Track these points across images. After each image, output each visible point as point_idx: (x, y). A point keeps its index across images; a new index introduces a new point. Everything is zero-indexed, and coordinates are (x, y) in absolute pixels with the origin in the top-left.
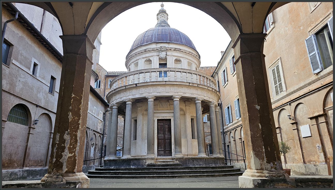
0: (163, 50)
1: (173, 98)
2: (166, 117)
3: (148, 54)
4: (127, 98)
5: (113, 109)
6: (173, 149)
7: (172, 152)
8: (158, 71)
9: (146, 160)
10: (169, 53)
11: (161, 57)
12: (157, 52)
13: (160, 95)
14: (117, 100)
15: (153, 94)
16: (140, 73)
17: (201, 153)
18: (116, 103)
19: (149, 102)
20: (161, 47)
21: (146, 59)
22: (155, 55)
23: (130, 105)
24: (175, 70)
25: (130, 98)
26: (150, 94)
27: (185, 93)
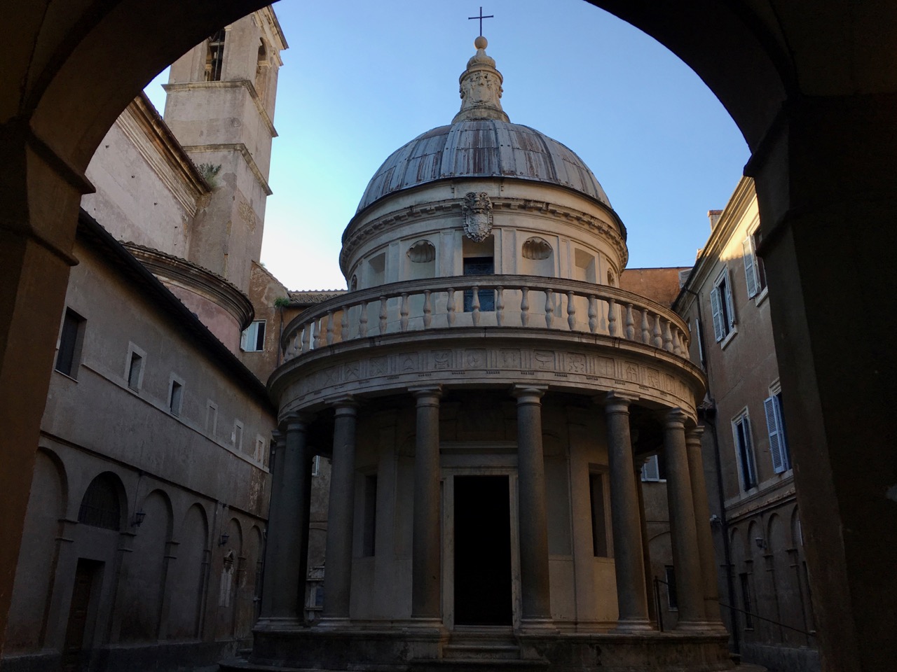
0: (477, 207)
1: (515, 392)
2: (490, 469)
3: (423, 224)
4: (337, 391)
5: (289, 435)
6: (516, 599)
7: (513, 609)
8: (456, 289)
9: (409, 643)
10: (500, 219)
11: (470, 234)
12: (454, 215)
13: (465, 382)
14: (305, 401)
15: (435, 376)
16: (388, 296)
17: (629, 619)
18: (298, 412)
19: (420, 411)
20: (469, 195)
21: (414, 241)
22: (449, 227)
23: (348, 419)
24: (523, 284)
25: (349, 392)
26: (426, 379)
27: (565, 374)
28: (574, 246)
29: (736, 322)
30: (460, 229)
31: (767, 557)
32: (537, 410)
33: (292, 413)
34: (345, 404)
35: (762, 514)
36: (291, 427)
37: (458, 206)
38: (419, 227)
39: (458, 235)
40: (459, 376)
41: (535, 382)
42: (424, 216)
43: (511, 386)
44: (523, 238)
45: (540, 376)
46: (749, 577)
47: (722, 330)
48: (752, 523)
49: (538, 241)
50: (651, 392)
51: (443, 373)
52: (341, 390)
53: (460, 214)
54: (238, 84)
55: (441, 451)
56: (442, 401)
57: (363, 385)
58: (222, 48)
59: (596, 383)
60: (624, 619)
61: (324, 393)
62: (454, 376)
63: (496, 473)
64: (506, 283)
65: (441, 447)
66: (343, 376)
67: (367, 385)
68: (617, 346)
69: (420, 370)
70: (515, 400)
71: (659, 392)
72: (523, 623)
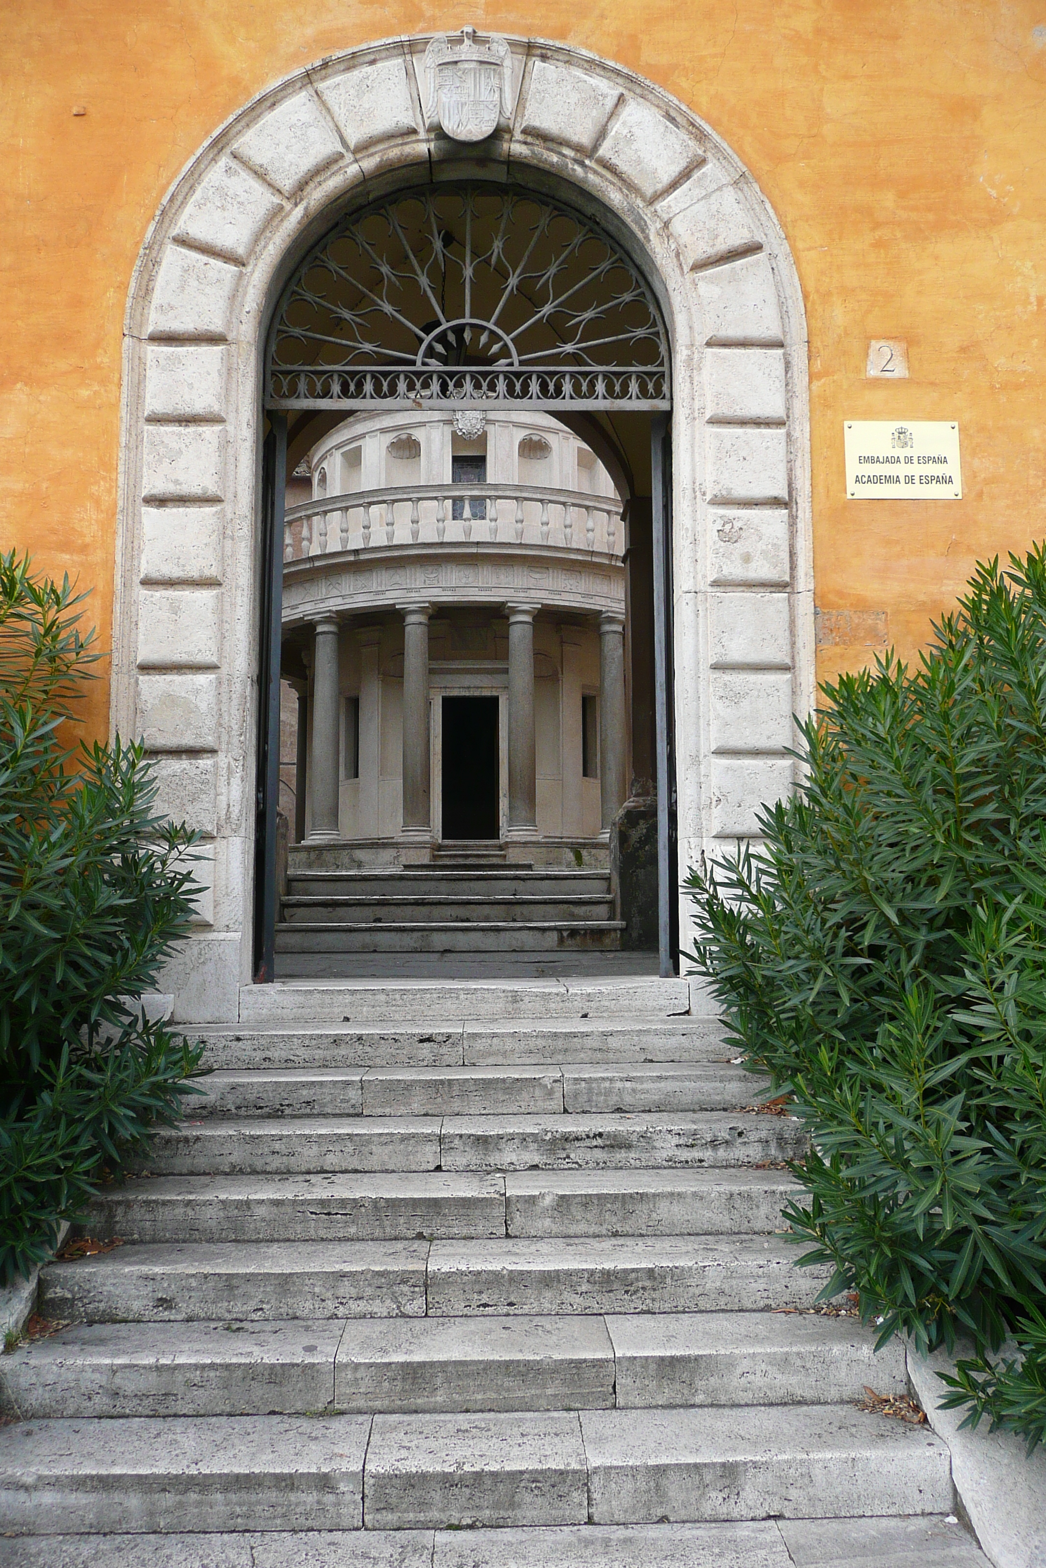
1: (507, 611)
2: (480, 690)
4: (318, 606)
6: (504, 815)
7: (501, 825)
8: (446, 498)
9: (401, 850)
11: (461, 430)
13: (456, 599)
15: (424, 592)
16: (371, 504)
19: (408, 629)
21: (395, 434)
22: (437, 419)
23: (331, 635)
24: (518, 492)
25: (331, 608)
26: (415, 596)
27: (559, 593)
28: (576, 444)
30: (449, 423)
32: (528, 629)
38: (401, 418)
39: (448, 430)
40: (449, 593)
41: (528, 600)
43: (503, 604)
44: (520, 435)
45: (533, 594)
49: (535, 438)
51: (434, 588)
52: (322, 605)
55: (431, 671)
56: (431, 618)
57: (348, 601)
59: (591, 601)
62: (445, 593)
63: (486, 693)
64: (501, 493)
65: (431, 667)
66: (324, 590)
67: (351, 601)
68: (613, 563)
69: (408, 587)
70: (508, 618)
72: (510, 831)
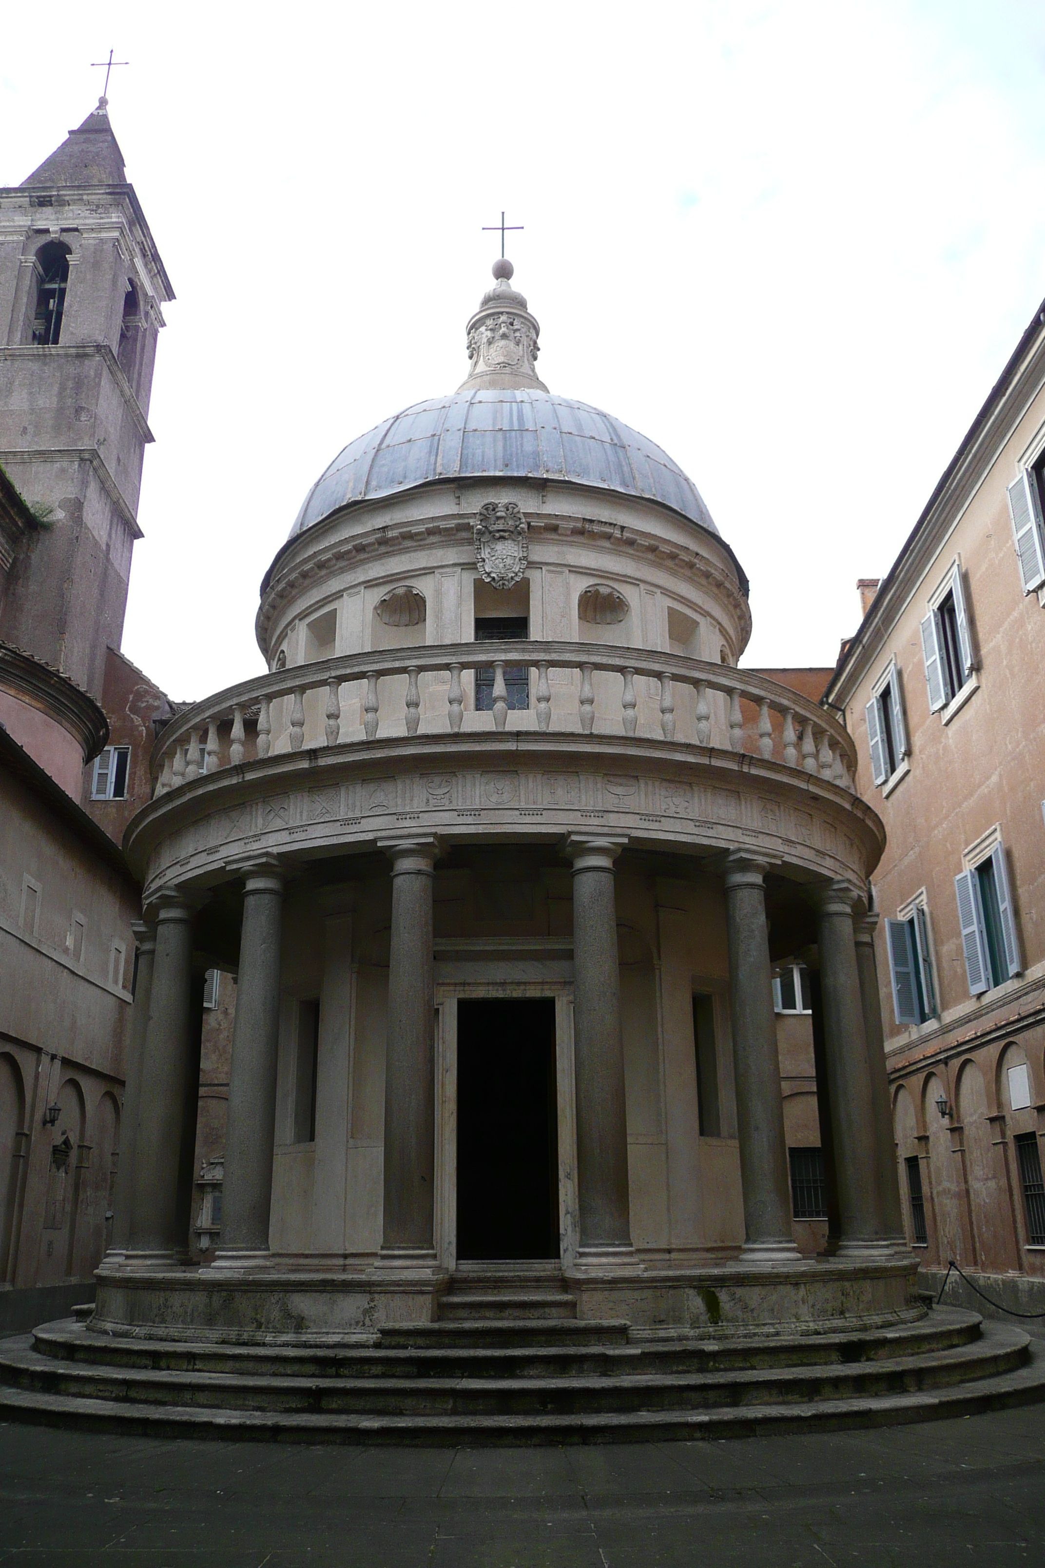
0: (501, 527)
1: (569, 849)
2: (522, 987)
3: (405, 558)
4: (249, 847)
5: (160, 929)
6: (567, 1213)
7: (562, 1231)
8: (464, 666)
9: (376, 1296)
10: (542, 552)
11: (489, 574)
12: (460, 542)
13: (480, 829)
14: (189, 867)
15: (427, 820)
16: (342, 679)
17: (763, 1243)
18: (179, 887)
19: (398, 882)
20: (486, 507)
21: (387, 588)
22: (451, 562)
23: (268, 895)
24: (583, 658)
25: (269, 850)
26: (409, 825)
27: (657, 818)
28: (669, 602)
29: (908, 753)
30: (471, 566)
31: (952, 1130)
32: (607, 880)
33: (168, 888)
34: (262, 870)
35: (946, 1061)
36: (163, 914)
37: (468, 528)
38: (396, 565)
39: (468, 578)
40: (470, 820)
41: (605, 830)
42: (408, 543)
43: (563, 837)
44: (581, 585)
45: (613, 820)
46: (922, 1164)
47: (883, 767)
48: (930, 1076)
49: (604, 590)
50: (799, 850)
51: (441, 814)
52: (255, 846)
53: (470, 542)
54: (89, 350)
55: (437, 957)
56: (438, 865)
57: (296, 837)
58: (63, 292)
59: (710, 833)
60: (754, 1242)
61: (224, 852)
62: (460, 820)
63: (533, 992)
64: (554, 657)
65: (436, 948)
66: (260, 821)
67: (303, 836)
68: (745, 769)
69: (400, 810)
70: (571, 865)
71: (813, 852)
72: (582, 1255)
